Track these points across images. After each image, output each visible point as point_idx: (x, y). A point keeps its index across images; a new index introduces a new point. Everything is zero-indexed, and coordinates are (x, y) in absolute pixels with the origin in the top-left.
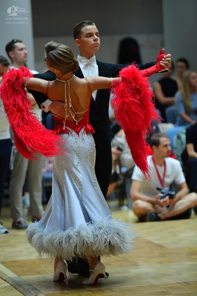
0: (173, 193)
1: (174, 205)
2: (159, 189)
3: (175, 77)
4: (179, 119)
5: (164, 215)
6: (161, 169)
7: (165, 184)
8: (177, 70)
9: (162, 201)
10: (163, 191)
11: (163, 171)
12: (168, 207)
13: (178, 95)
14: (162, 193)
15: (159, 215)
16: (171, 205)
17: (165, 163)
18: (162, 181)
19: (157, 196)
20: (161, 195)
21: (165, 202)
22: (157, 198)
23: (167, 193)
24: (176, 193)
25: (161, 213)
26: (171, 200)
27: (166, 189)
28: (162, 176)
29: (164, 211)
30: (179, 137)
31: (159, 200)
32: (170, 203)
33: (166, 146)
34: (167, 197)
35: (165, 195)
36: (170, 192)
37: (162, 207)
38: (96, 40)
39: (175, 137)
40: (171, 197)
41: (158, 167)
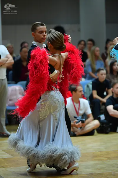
0: (84, 120)
1: (84, 127)
2: (75, 117)
3: (86, 50)
4: (88, 75)
5: (78, 133)
6: (77, 106)
7: (79, 114)
8: (88, 46)
9: (77, 124)
10: (78, 118)
11: (78, 106)
12: (81, 128)
13: (88, 61)
14: (77, 119)
15: (76, 133)
16: (83, 127)
17: (79, 102)
18: (77, 113)
19: (74, 121)
20: (77, 121)
21: (79, 125)
22: (74, 123)
23: (80, 119)
24: (86, 120)
25: (76, 131)
26: (83, 124)
27: (80, 118)
28: (77, 109)
29: (79, 131)
30: (88, 86)
31: (75, 124)
32: (82, 126)
33: (81, 91)
34: (81, 122)
35: (79, 121)
36: (82, 119)
37: (77, 128)
38: (44, 36)
39: (86, 86)
40: (83, 122)
41: (75, 104)
